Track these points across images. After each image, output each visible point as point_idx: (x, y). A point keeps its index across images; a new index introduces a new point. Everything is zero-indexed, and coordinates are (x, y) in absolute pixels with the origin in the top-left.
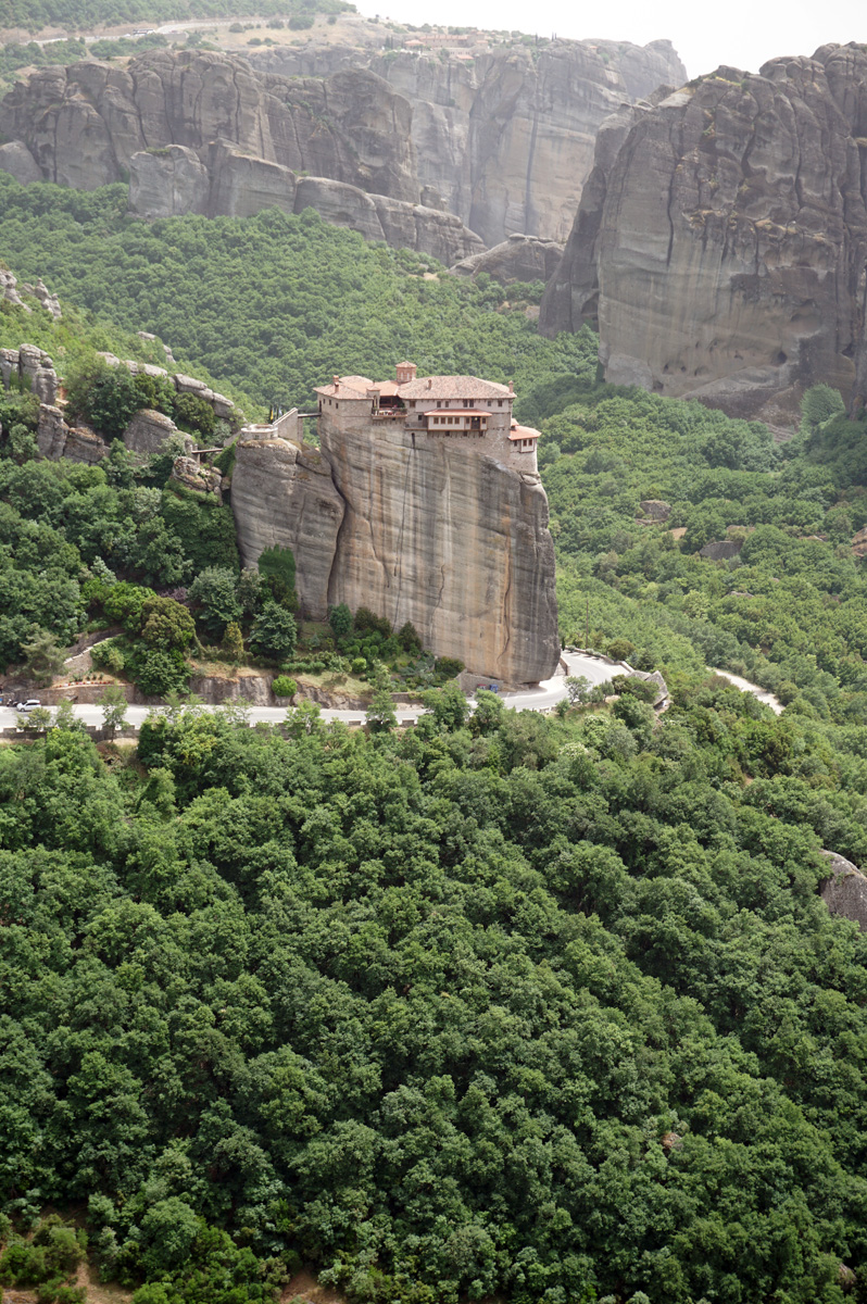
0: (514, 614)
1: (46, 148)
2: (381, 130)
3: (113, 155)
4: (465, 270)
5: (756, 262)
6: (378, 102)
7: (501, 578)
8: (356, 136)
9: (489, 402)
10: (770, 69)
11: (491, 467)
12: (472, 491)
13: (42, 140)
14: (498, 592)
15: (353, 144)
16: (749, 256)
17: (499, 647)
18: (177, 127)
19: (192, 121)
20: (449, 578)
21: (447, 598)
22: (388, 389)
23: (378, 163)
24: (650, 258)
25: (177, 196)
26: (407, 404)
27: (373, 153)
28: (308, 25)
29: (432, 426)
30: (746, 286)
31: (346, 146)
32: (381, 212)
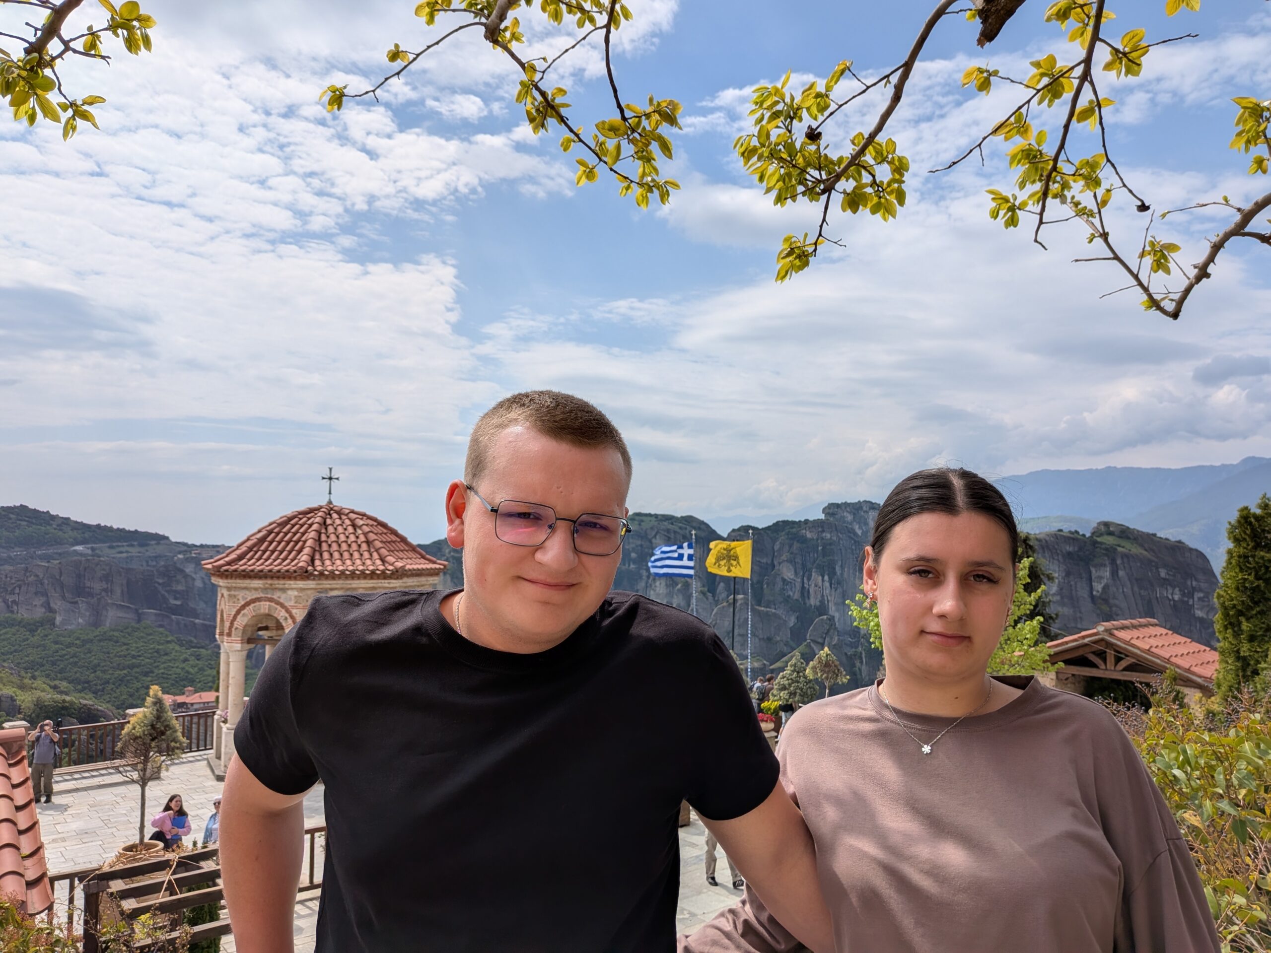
2: (180, 588)
3: (49, 604)
6: (179, 577)
8: (167, 591)
13: (10, 598)
15: (166, 594)
18: (80, 591)
19: (90, 588)
22: (180, 699)
23: (178, 603)
26: (189, 706)
27: (176, 599)
28: (147, 545)
31: (163, 596)
32: (178, 623)
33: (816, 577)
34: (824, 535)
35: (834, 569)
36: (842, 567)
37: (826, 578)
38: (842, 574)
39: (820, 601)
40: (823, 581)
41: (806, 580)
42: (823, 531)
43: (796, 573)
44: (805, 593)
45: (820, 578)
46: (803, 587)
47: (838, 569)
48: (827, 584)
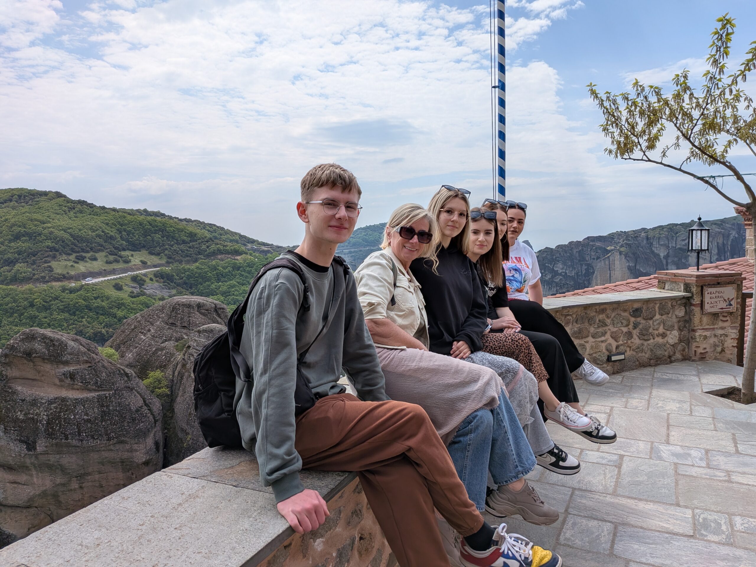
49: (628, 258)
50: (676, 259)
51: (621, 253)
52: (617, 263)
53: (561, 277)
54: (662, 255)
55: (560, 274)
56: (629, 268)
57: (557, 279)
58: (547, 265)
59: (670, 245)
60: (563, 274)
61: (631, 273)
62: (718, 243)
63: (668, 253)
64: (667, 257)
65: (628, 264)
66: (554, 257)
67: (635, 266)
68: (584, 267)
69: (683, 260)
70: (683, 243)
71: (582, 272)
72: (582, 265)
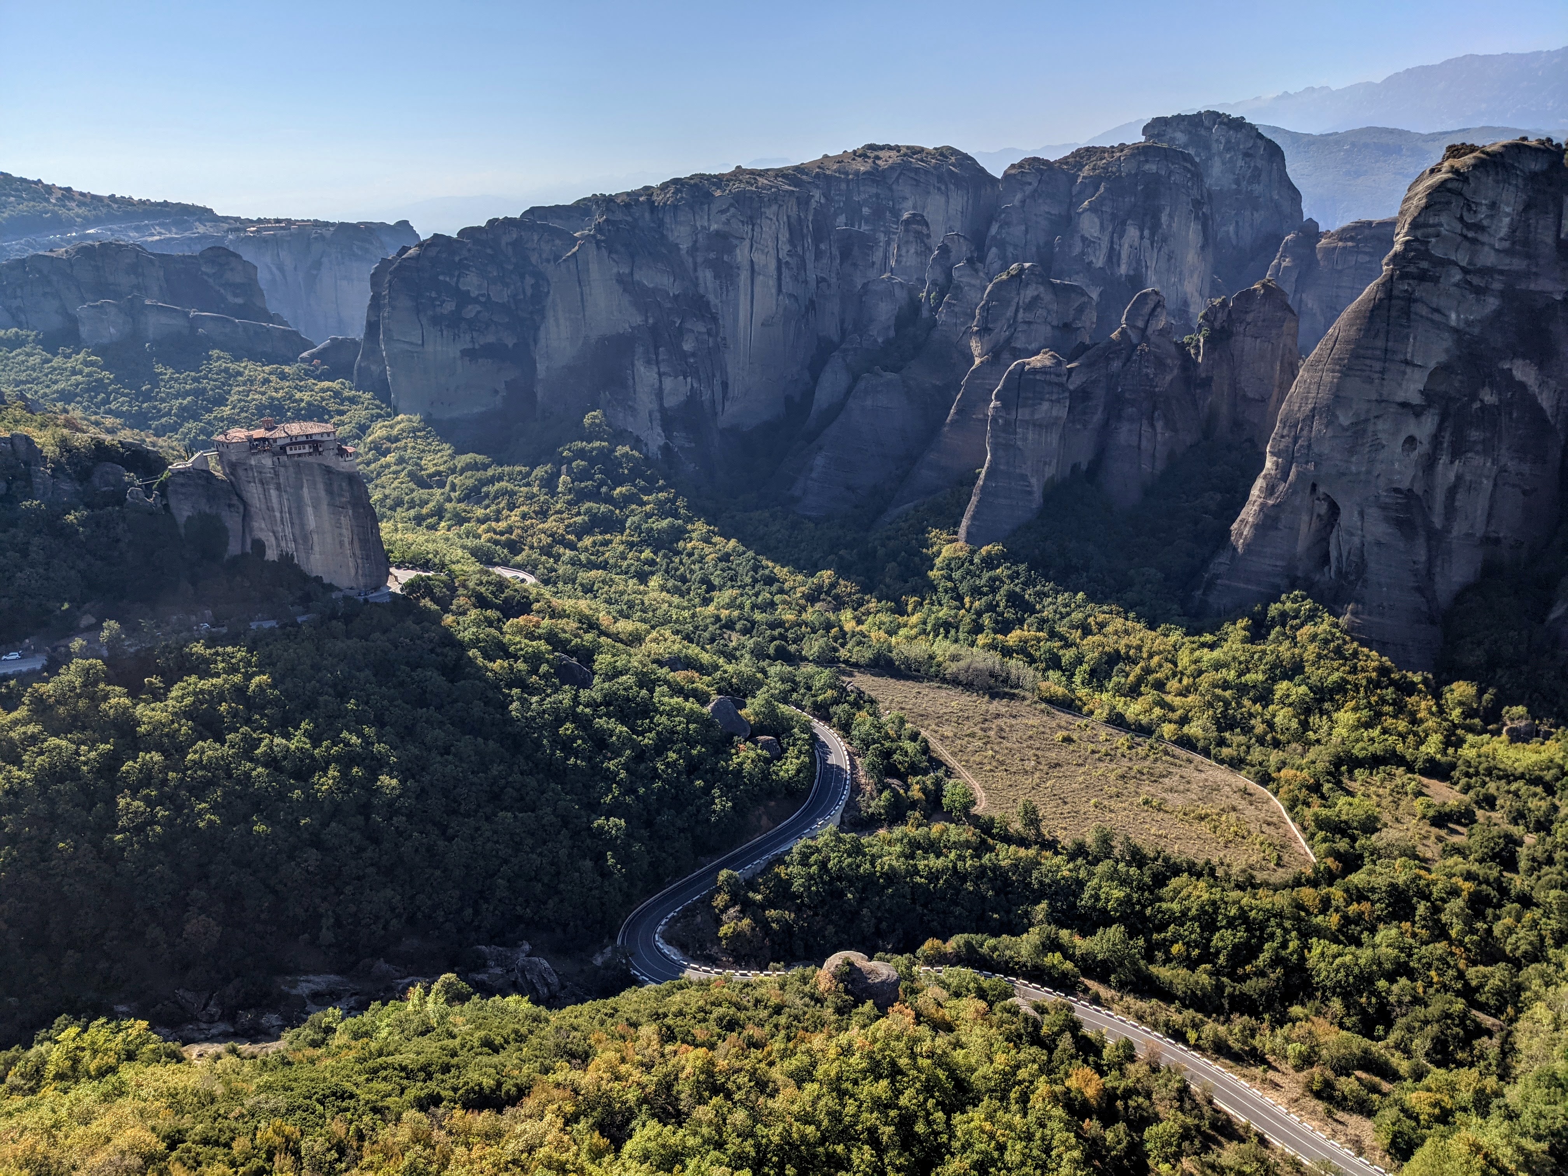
0: (358, 552)
1: (18, 308)
2: (237, 279)
3: (65, 309)
4: (303, 360)
5: (473, 340)
6: (234, 264)
7: (346, 533)
8: (222, 285)
9: (322, 434)
10: (463, 233)
11: (328, 471)
12: (321, 486)
14: (346, 541)
15: (221, 290)
16: (468, 338)
17: (353, 572)
18: (103, 290)
19: (115, 285)
20: (315, 537)
21: (316, 548)
22: (258, 434)
23: (240, 300)
24: (412, 343)
25: (112, 330)
26: (272, 441)
28: (185, 222)
29: (289, 452)
30: (470, 354)
31: (217, 291)
32: (247, 330)
33: (1132, 232)
34: (1147, 167)
35: (1159, 219)
36: (1171, 216)
37: (1146, 233)
38: (1170, 226)
39: (1135, 270)
40: (1142, 237)
41: (1116, 239)
42: (1147, 161)
43: (1102, 228)
44: (1113, 256)
45: (1138, 233)
46: (1112, 249)
47: (1164, 219)
48: (1146, 242)
49: (614, 256)
50: (712, 255)
51: (598, 247)
52: (594, 267)
53: (478, 308)
54: (684, 247)
55: (476, 301)
56: (620, 279)
57: (471, 311)
58: (441, 278)
59: (698, 225)
60: (483, 299)
61: (625, 290)
62: (788, 217)
63: (696, 242)
64: (694, 249)
65: (615, 270)
66: (457, 259)
67: (632, 274)
68: (529, 281)
69: (726, 258)
70: (724, 218)
71: (524, 293)
72: (522, 277)
